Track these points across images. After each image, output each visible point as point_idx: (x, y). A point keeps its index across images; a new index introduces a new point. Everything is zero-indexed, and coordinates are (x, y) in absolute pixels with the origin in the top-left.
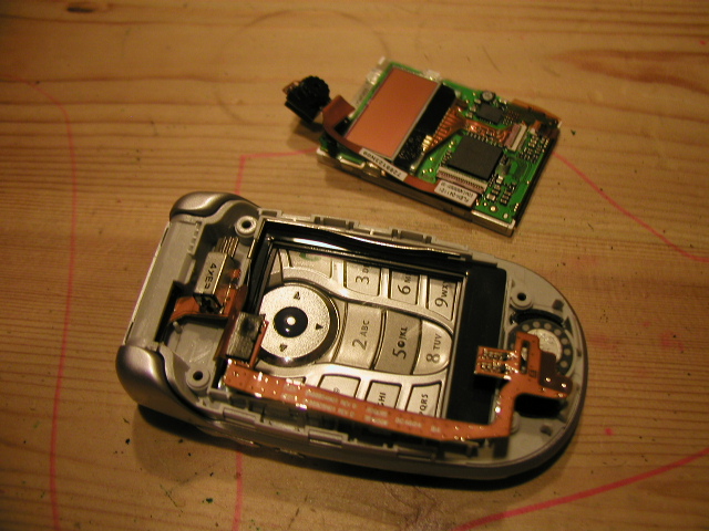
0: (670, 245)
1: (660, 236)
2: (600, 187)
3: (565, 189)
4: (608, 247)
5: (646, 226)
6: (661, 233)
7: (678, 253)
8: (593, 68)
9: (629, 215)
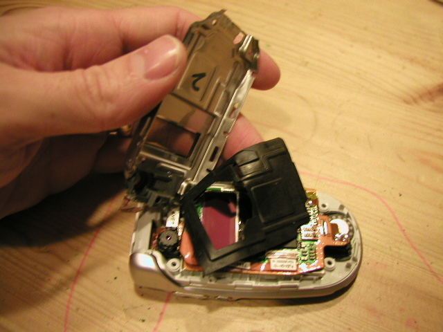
0: (432, 272)
1: (428, 266)
2: (404, 228)
3: (384, 224)
4: (396, 262)
5: (422, 258)
6: (429, 263)
7: (434, 277)
8: (425, 162)
9: (415, 248)
